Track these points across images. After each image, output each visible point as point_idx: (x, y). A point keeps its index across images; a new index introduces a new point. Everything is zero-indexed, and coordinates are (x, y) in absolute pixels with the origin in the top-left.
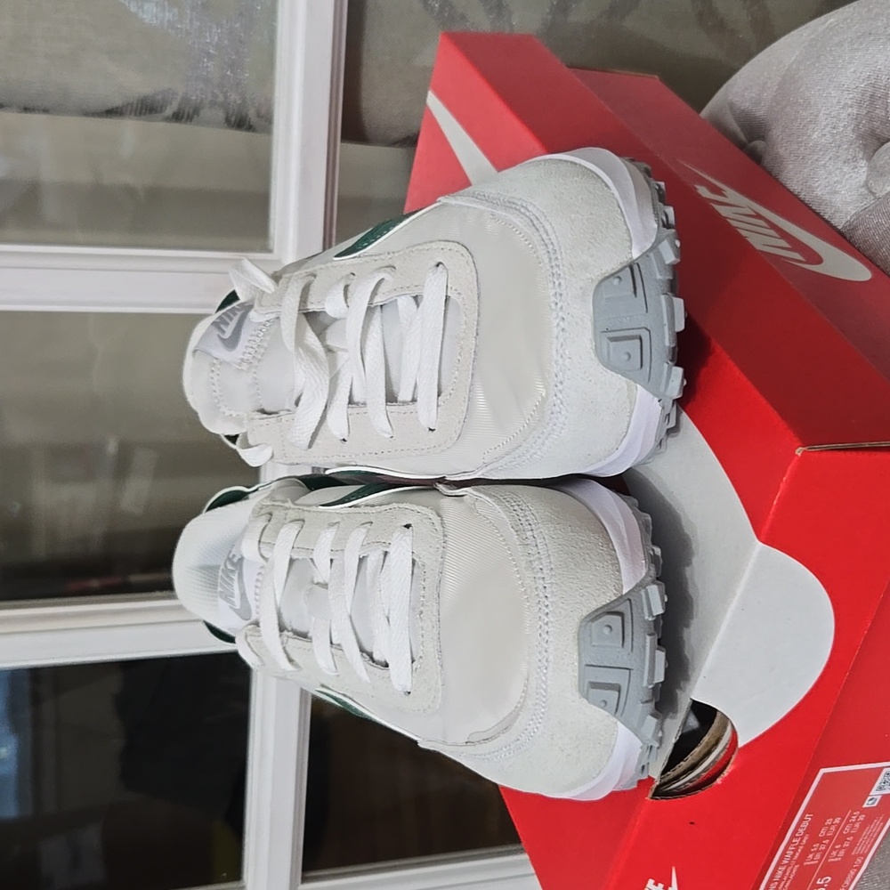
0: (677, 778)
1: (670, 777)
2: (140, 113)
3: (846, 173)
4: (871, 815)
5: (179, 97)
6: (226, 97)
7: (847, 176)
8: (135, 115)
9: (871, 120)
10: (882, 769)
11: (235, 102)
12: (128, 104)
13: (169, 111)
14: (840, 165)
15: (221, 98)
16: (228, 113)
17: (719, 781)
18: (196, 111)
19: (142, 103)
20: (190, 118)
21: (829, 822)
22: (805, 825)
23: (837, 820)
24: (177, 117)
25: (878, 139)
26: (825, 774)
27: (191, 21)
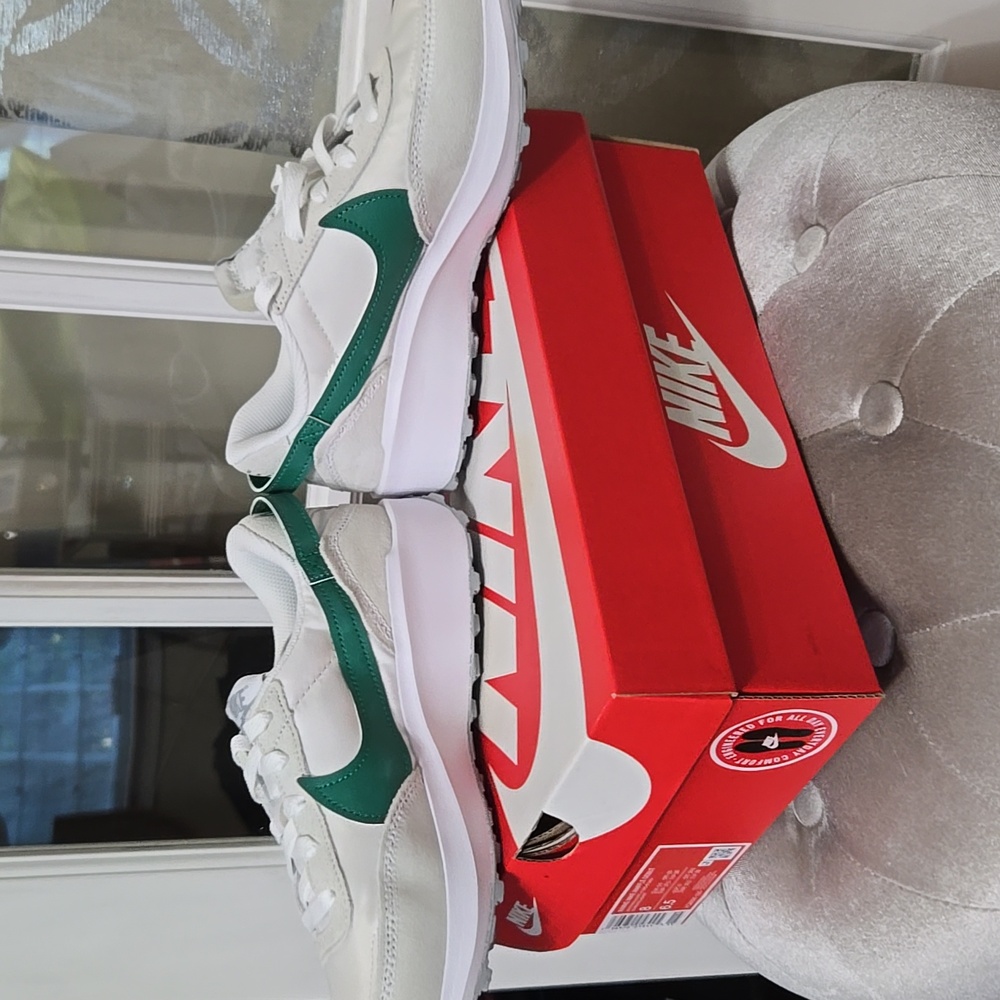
0: (540, 844)
1: (534, 842)
2: (215, 142)
3: (779, 250)
4: (705, 870)
5: (249, 129)
6: (291, 132)
7: (780, 253)
8: (210, 143)
9: (800, 207)
10: (711, 848)
11: (299, 135)
12: (204, 134)
13: (240, 142)
14: (774, 243)
15: (287, 132)
16: (293, 145)
17: (565, 857)
18: (265, 142)
19: (217, 135)
20: (259, 148)
21: (670, 872)
22: (650, 872)
23: (677, 872)
24: (248, 146)
25: (805, 223)
26: (661, 850)
27: (262, 63)
